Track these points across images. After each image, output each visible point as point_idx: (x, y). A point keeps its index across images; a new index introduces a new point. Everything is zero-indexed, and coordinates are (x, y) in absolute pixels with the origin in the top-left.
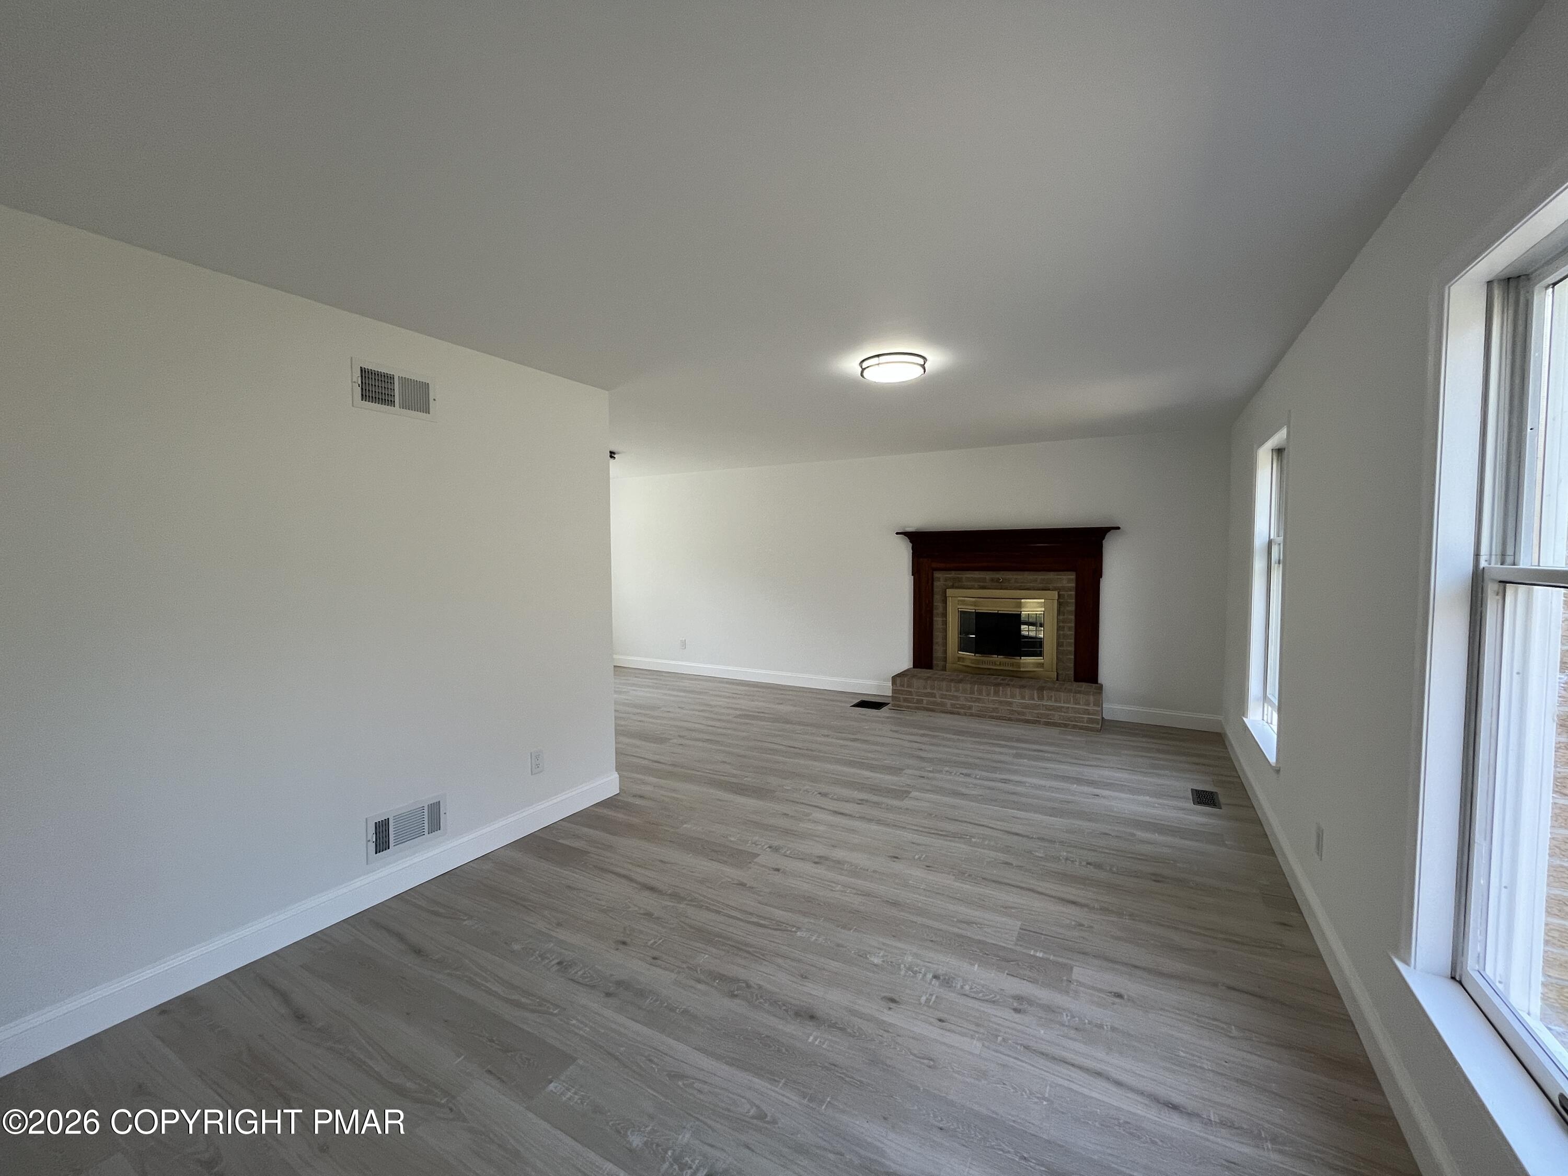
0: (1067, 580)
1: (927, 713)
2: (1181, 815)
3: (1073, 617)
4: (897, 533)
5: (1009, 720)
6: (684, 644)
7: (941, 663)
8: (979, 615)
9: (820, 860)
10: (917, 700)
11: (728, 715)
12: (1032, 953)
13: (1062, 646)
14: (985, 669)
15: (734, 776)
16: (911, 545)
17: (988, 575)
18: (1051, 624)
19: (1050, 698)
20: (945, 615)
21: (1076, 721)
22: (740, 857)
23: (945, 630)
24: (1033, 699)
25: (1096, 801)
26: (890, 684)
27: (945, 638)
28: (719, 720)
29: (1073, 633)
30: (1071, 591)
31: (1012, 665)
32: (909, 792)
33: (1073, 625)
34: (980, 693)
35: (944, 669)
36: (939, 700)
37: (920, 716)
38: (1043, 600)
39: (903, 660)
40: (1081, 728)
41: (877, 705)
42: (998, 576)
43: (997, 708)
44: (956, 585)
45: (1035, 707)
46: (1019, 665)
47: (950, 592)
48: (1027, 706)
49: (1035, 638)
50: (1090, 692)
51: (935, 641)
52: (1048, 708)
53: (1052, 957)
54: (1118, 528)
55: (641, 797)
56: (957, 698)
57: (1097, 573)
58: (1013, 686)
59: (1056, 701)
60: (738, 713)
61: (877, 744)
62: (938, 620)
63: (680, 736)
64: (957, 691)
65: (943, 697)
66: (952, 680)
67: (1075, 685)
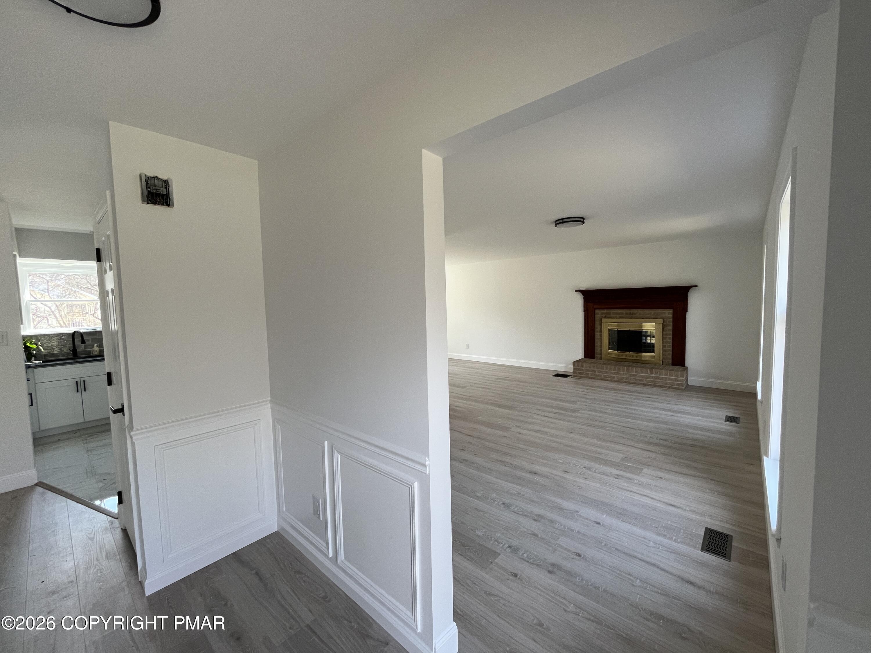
0: (668, 313)
1: (590, 380)
2: (716, 425)
3: (671, 332)
4: (576, 291)
5: (635, 384)
6: (468, 347)
7: (599, 356)
8: (619, 332)
9: (537, 431)
10: (586, 373)
11: (492, 378)
12: (627, 464)
13: (665, 347)
14: (623, 359)
15: (497, 401)
16: (583, 296)
17: (624, 311)
18: (659, 336)
19: (656, 373)
20: (601, 331)
21: (671, 385)
22: (505, 429)
23: (601, 339)
24: (647, 373)
25: (673, 418)
26: (572, 366)
27: (601, 343)
28: (488, 380)
29: (671, 340)
30: (670, 319)
31: (638, 356)
32: (579, 411)
33: (671, 336)
34: (619, 369)
35: (601, 358)
36: (597, 373)
37: (587, 381)
38: (655, 324)
39: (579, 354)
40: (673, 388)
41: (565, 376)
42: (630, 312)
43: (628, 378)
44: (608, 316)
45: (649, 377)
46: (641, 357)
47: (604, 320)
48: (645, 377)
49: (650, 343)
50: (679, 370)
51: (596, 344)
52: (654, 378)
53: (635, 466)
54: (696, 286)
55: (459, 407)
56: (607, 373)
57: (685, 310)
58: (637, 367)
59: (660, 374)
60: (496, 377)
61: (564, 391)
62: (597, 335)
63: (471, 386)
64: (607, 369)
65: (600, 372)
66: (604, 364)
67: (672, 367)
